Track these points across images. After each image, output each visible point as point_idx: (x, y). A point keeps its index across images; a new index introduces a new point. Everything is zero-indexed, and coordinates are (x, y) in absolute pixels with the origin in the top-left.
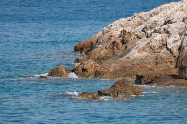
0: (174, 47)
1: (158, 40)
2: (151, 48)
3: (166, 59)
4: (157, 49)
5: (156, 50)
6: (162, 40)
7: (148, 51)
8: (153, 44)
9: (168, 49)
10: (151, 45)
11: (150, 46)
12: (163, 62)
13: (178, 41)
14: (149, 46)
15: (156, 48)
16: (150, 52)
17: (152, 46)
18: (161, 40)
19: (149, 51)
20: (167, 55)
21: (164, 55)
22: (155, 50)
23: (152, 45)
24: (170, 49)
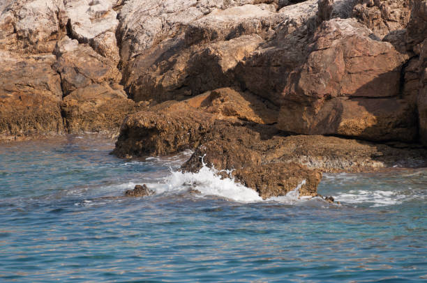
0: (103, 33)
1: (43, 12)
2: (19, 38)
3: (97, 73)
4: (45, 40)
5: (40, 44)
6: (57, 14)
7: (8, 47)
8: (26, 25)
9: (82, 41)
10: (18, 28)
11: (15, 31)
12: (90, 82)
13: (106, 16)
14: (12, 31)
15: (40, 36)
16: (17, 51)
17: (24, 31)
18: (56, 12)
19: (14, 48)
20: (89, 59)
21: (82, 59)
22: (37, 42)
23: (25, 28)
24: (92, 40)
